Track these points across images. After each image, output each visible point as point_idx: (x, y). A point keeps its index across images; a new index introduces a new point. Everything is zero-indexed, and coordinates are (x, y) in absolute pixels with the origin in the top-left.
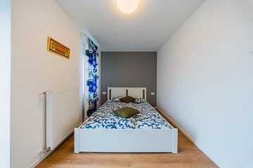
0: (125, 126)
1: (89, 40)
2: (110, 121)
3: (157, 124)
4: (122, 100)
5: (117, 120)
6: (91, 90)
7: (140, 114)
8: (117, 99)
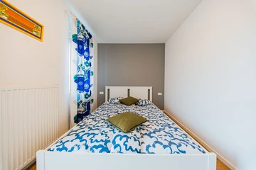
0: (123, 147)
1: (79, 22)
2: (99, 137)
3: (177, 142)
4: (122, 102)
5: (111, 136)
6: (81, 88)
7: (147, 124)
8: (116, 101)
